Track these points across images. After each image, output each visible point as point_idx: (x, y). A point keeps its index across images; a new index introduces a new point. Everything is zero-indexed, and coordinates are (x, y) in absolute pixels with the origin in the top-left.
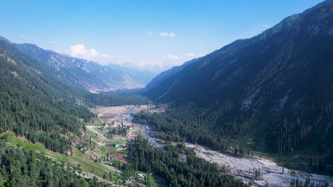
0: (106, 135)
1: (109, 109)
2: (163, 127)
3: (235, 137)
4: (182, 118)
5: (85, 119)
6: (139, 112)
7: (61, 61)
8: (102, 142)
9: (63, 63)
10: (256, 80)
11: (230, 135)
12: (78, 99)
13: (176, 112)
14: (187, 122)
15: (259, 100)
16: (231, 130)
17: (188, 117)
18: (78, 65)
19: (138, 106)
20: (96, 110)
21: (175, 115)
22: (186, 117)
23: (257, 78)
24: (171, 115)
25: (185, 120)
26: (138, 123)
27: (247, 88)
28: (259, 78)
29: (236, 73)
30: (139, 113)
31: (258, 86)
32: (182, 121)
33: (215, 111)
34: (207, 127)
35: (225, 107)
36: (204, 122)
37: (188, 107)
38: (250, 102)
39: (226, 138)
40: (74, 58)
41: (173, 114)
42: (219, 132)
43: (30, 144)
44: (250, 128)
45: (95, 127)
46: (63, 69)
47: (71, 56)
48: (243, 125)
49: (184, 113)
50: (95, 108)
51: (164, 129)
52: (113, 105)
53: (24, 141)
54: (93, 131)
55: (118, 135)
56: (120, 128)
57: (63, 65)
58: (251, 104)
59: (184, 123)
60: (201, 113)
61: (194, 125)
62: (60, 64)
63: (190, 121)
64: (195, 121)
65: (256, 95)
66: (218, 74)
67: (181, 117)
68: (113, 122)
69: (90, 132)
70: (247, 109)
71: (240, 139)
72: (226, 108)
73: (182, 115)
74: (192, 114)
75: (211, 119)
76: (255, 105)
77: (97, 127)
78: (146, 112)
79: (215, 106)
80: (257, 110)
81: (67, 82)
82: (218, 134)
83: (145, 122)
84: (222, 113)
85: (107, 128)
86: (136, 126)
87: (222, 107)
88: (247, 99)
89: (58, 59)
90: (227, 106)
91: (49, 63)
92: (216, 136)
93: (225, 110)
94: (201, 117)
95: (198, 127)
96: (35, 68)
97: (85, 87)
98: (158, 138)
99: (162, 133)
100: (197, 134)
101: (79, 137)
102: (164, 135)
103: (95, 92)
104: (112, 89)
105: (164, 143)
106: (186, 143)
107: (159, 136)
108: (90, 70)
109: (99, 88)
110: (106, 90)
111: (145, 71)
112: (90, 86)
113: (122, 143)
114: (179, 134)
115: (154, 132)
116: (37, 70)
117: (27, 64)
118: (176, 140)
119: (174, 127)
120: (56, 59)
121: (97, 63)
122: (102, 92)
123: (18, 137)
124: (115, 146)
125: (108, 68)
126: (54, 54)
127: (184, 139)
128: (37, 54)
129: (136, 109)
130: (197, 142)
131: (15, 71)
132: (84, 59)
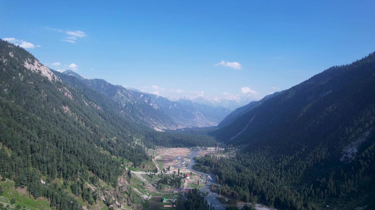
0: (155, 185)
1: (170, 150)
2: (229, 178)
3: (332, 202)
4: (256, 167)
5: (134, 162)
6: (203, 156)
7: (127, 96)
8: (148, 194)
9: (130, 99)
10: (363, 119)
11: (324, 198)
12: (137, 138)
13: (249, 159)
14: (261, 174)
15: (369, 148)
16: (326, 191)
17: (263, 167)
18: (146, 100)
19: (204, 147)
20: (155, 151)
21: (247, 162)
22: (261, 167)
23: (364, 115)
24: (242, 162)
25: (260, 171)
26: (199, 171)
27: (349, 130)
28: (368, 114)
29: (330, 108)
30: (202, 158)
31: (366, 126)
32: (256, 171)
33: (302, 161)
34: (289, 182)
35: (316, 156)
36: (285, 175)
37: (265, 152)
38: (355, 150)
39: (318, 202)
40: (143, 94)
41: (245, 161)
42: (307, 192)
43: (30, 199)
44: (357, 191)
45: (144, 173)
46: (128, 104)
47: (140, 91)
48: (345, 185)
49: (260, 161)
50: (154, 149)
51: (229, 182)
52: (175, 146)
53: (24, 195)
54: (141, 178)
55: (170, 185)
56: (173, 176)
57: (129, 101)
58: (358, 154)
59: (258, 175)
60: (281, 162)
61: (272, 178)
62: (126, 99)
63: (266, 172)
64: (274, 172)
65: (365, 139)
66: (305, 109)
67: (254, 165)
68: (168, 168)
69: (137, 180)
70: (350, 160)
71: (342, 207)
72: (318, 157)
73: (256, 163)
74: (269, 163)
75: (296, 171)
76: (363, 154)
77: (146, 174)
78: (212, 157)
79: (302, 153)
80: (368, 163)
81: (130, 118)
82: (305, 195)
83: (207, 170)
84: (311, 163)
85: (159, 176)
86: (195, 175)
87: (311, 155)
88: (350, 145)
89: (125, 94)
90: (319, 154)
91: (115, 98)
92: (303, 197)
93: (316, 159)
94: (282, 167)
95: (277, 182)
96: (95, 103)
97: (149, 124)
98: (220, 193)
99: (226, 188)
100: (273, 192)
101: (115, 187)
102: (229, 190)
103: (160, 130)
104: (180, 127)
105: (227, 203)
106: (257, 205)
107: (222, 191)
108: (158, 106)
109: (165, 126)
110: (173, 128)
111: (220, 107)
112: (155, 123)
113: (172, 198)
114: (248, 190)
115: (216, 185)
116: (96, 105)
117: (87, 98)
118: (244, 199)
119: (242, 180)
120: (123, 94)
121: (166, 98)
122: (167, 130)
123: (18, 189)
124: (162, 201)
125: (178, 103)
126: (121, 89)
127: (254, 199)
128: (105, 89)
129: (201, 153)
130: (274, 205)
131: (67, 106)
132: (153, 94)
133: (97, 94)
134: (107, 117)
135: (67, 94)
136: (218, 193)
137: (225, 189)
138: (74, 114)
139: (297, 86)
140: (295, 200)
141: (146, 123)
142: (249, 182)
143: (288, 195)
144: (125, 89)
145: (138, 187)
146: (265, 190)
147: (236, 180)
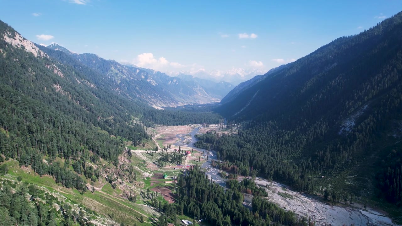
0: (156, 163)
1: (170, 129)
2: (230, 154)
3: (327, 173)
4: (257, 143)
5: (134, 141)
6: (205, 133)
7: (122, 72)
8: (149, 172)
9: (125, 75)
10: (363, 92)
11: (320, 169)
12: (135, 117)
13: (250, 135)
14: (262, 149)
15: (366, 121)
16: (322, 163)
17: (265, 142)
18: (143, 76)
19: (206, 125)
20: (155, 129)
21: (249, 138)
22: (263, 142)
23: (364, 89)
24: (244, 139)
25: (261, 146)
26: (200, 148)
27: (349, 104)
28: (368, 88)
29: (334, 82)
30: (204, 135)
31: (366, 100)
32: (257, 146)
33: (302, 135)
34: (289, 157)
35: (316, 130)
36: (285, 149)
37: (267, 128)
38: (353, 124)
39: (315, 173)
40: (138, 69)
41: (247, 137)
42: (305, 165)
43: (36, 177)
44: (351, 161)
45: (145, 151)
46: (124, 81)
47: (136, 66)
48: (340, 156)
49: (261, 136)
50: (154, 128)
51: (231, 158)
52: (175, 124)
53: (29, 173)
54: (142, 156)
55: (171, 163)
56: (174, 154)
57: (125, 77)
58: (355, 127)
59: (259, 150)
60: (282, 137)
61: (272, 153)
62: (121, 75)
63: (267, 147)
64: (274, 147)
65: (363, 113)
66: (309, 84)
67: (256, 141)
68: (169, 146)
69: (137, 158)
70: (347, 133)
71: (335, 177)
72: (318, 131)
73: (258, 138)
74: (271, 138)
75: (296, 145)
76: (359, 127)
77: (147, 152)
78: (213, 134)
79: (303, 127)
80: (363, 135)
81: (127, 96)
82: (303, 167)
83: (208, 147)
84: (311, 137)
85: (159, 154)
86: (197, 152)
87: (312, 129)
88: (348, 118)
89: (119, 70)
90: (319, 129)
91: (108, 74)
92: (300, 170)
93: (316, 133)
94: (283, 142)
95: (277, 156)
96: (88, 81)
97: (147, 102)
98: (221, 169)
99: (227, 163)
100: (272, 166)
101: (116, 166)
102: (230, 165)
103: (160, 108)
104: (180, 104)
105: (228, 177)
106: (257, 178)
107: (223, 166)
108: (156, 82)
109: (164, 103)
110: (173, 105)
111: (223, 82)
112: (154, 100)
113: (173, 175)
114: (249, 165)
115: (217, 161)
116: (89, 82)
117: (79, 76)
118: (244, 174)
119: (243, 155)
120: (117, 70)
121: (165, 73)
122: (167, 108)
123: (22, 168)
124: (164, 178)
125: (178, 79)
126: (115, 64)
127: (254, 173)
128: (97, 65)
129: (202, 130)
130: (273, 178)
131: (58, 84)
132: (150, 69)
133: (89, 70)
134: (102, 96)
135: (56, 72)
136: (219, 169)
137: (226, 165)
138: (66, 92)
139: (303, 58)
140: (293, 172)
141: (143, 101)
142: (250, 157)
143: (287, 168)
144: (119, 64)
145: (139, 165)
146: (264, 164)
147: (237, 155)
